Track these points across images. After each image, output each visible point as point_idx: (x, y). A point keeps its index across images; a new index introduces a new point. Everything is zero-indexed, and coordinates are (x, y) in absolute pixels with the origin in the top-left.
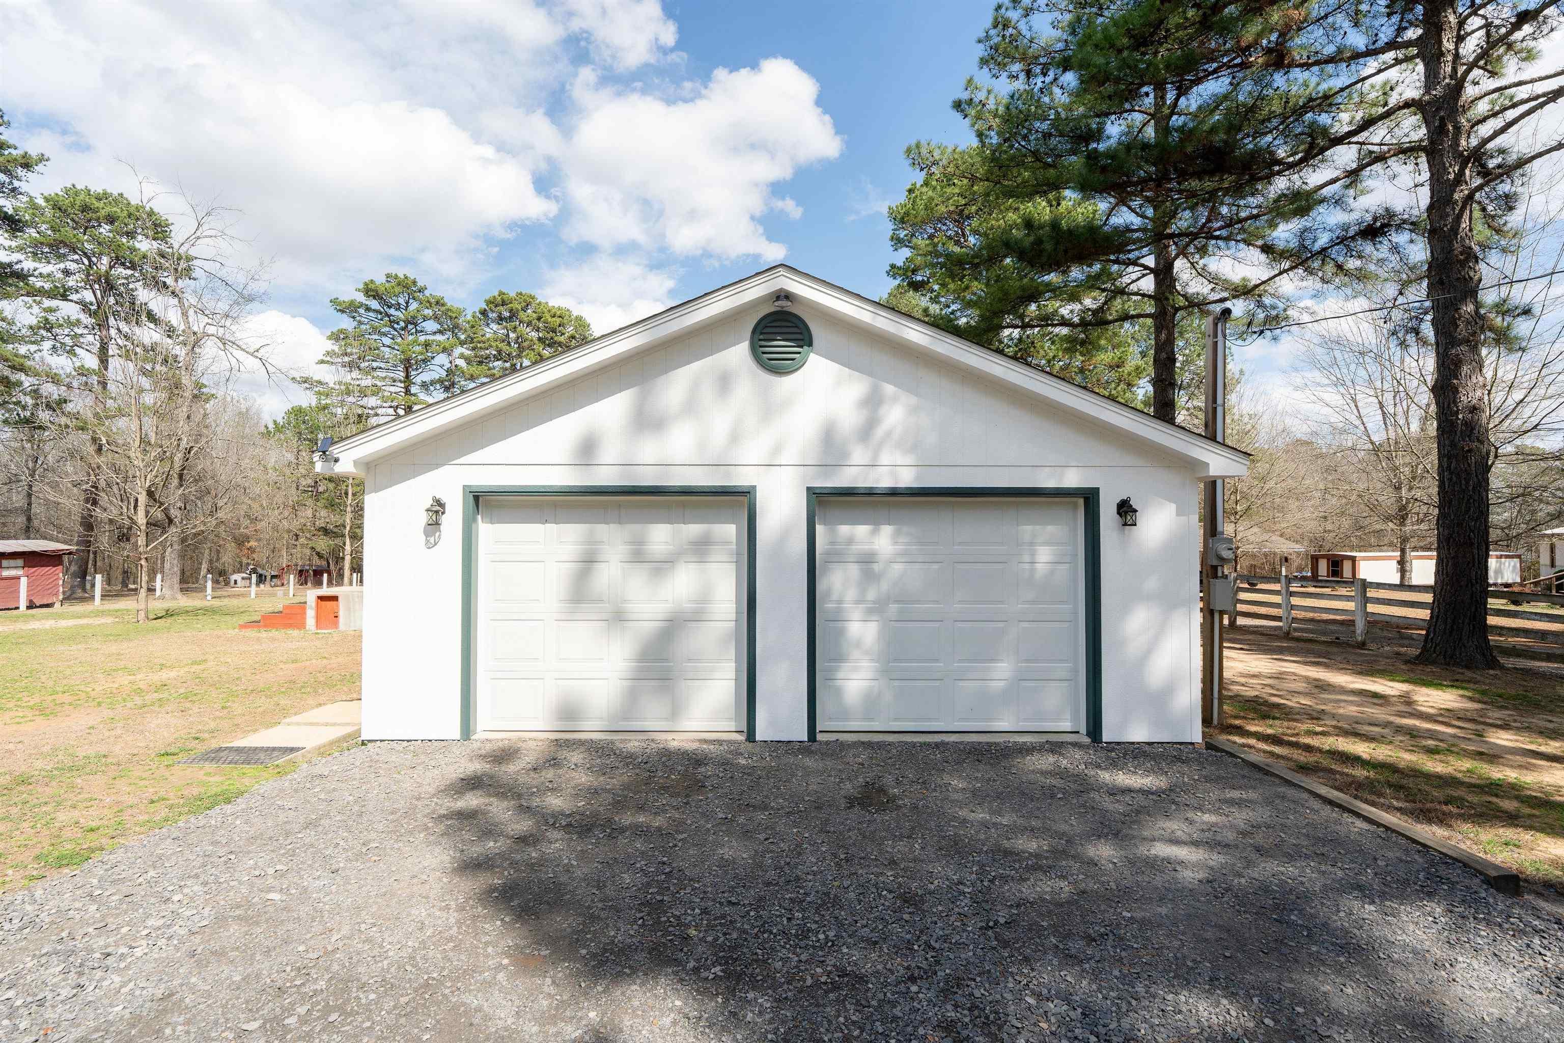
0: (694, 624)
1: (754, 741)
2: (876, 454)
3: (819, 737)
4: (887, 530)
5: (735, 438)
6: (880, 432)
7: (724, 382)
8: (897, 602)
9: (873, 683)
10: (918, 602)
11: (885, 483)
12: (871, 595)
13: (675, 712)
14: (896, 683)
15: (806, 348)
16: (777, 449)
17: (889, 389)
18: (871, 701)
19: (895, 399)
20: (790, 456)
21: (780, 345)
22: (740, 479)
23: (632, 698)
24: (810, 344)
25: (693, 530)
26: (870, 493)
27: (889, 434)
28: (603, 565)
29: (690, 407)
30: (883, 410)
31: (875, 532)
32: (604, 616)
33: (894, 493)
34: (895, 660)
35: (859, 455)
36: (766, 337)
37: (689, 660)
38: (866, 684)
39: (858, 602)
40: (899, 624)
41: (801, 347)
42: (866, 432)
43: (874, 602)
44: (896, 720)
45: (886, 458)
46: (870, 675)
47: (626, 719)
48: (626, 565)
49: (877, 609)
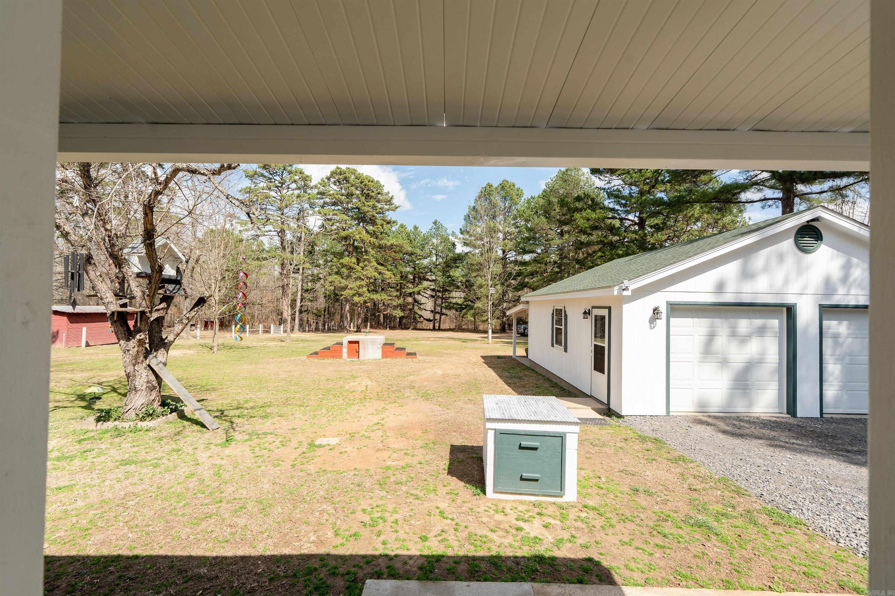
0: (759, 364)
1: (796, 417)
2: (849, 290)
3: (824, 416)
4: (845, 323)
5: (786, 282)
6: (851, 279)
7: (781, 257)
8: (849, 355)
9: (840, 392)
10: (857, 356)
11: (853, 303)
12: (838, 352)
13: (750, 404)
14: (849, 392)
15: (819, 241)
16: (805, 287)
17: (855, 260)
18: (838, 400)
19: (857, 265)
20: (811, 290)
21: (807, 240)
22: (790, 300)
23: (731, 397)
24: (821, 240)
25: (758, 322)
26: (846, 307)
27: (855, 281)
28: (720, 337)
29: (766, 269)
30: (852, 271)
31: (839, 324)
32: (720, 361)
33: (857, 307)
34: (849, 382)
35: (841, 291)
36: (802, 236)
37: (758, 381)
38: (835, 392)
39: (832, 355)
40: (849, 366)
41: (817, 241)
42: (845, 279)
43: (839, 355)
44: (849, 408)
45: (853, 292)
46: (837, 388)
47: (729, 407)
48: (730, 338)
49: (840, 359)
